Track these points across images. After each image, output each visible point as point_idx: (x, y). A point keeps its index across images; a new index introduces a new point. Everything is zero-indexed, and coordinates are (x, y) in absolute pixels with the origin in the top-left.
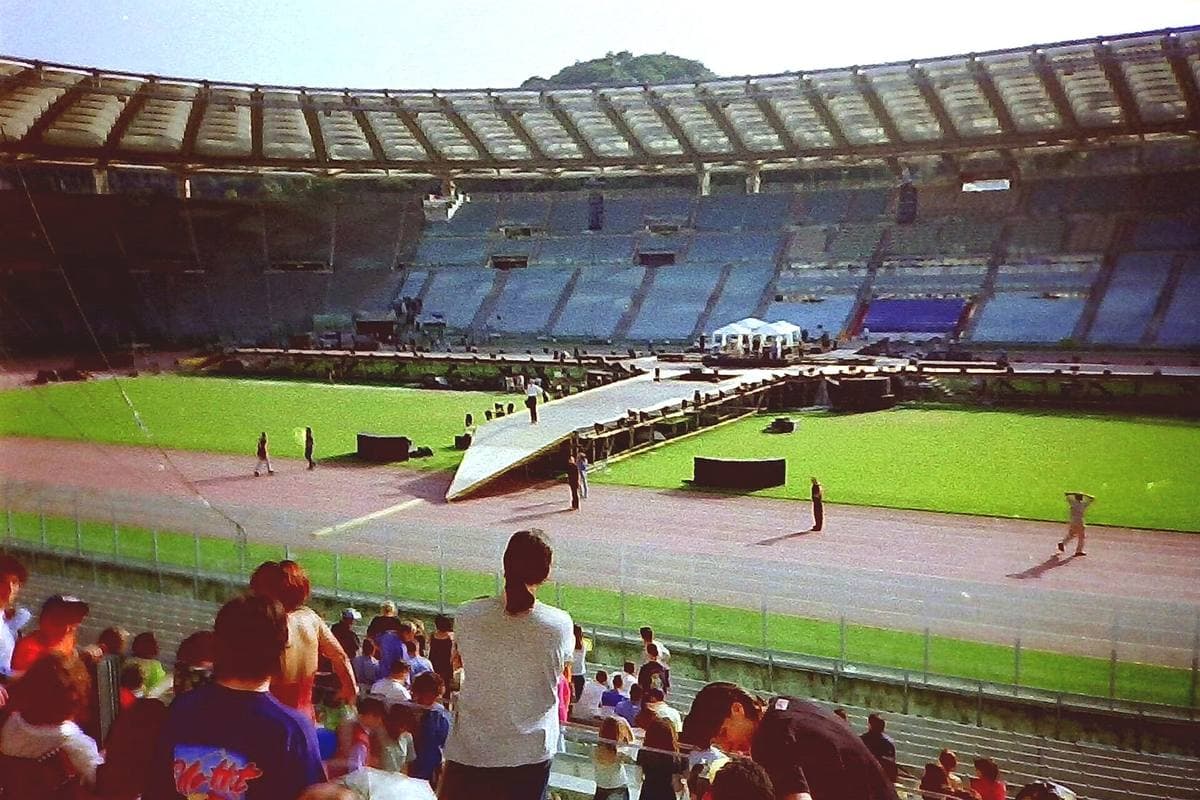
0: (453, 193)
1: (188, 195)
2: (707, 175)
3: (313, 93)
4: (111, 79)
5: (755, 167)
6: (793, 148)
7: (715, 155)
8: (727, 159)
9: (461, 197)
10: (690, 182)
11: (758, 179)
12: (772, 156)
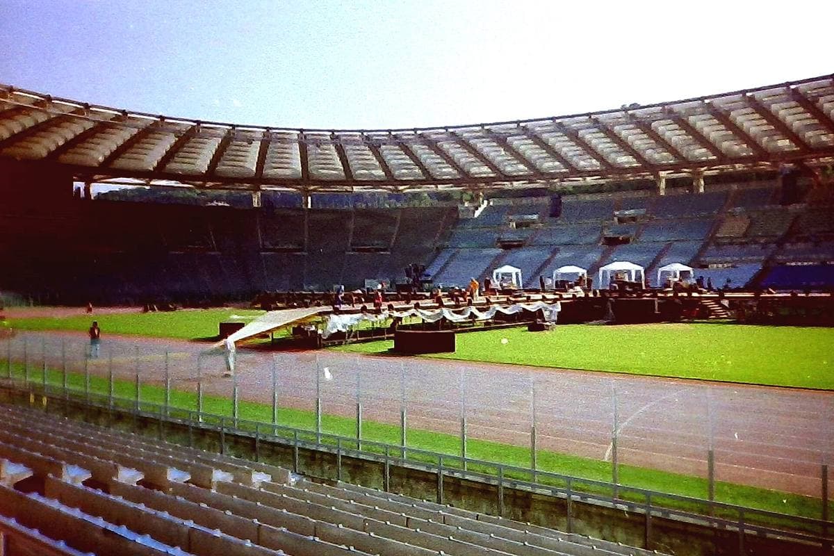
0: (481, 199)
1: (309, 206)
2: (664, 180)
3: (369, 133)
4: (244, 131)
5: (700, 173)
6: (723, 158)
7: (665, 165)
8: (676, 168)
9: (486, 202)
10: (653, 186)
11: (702, 182)
12: (710, 164)
